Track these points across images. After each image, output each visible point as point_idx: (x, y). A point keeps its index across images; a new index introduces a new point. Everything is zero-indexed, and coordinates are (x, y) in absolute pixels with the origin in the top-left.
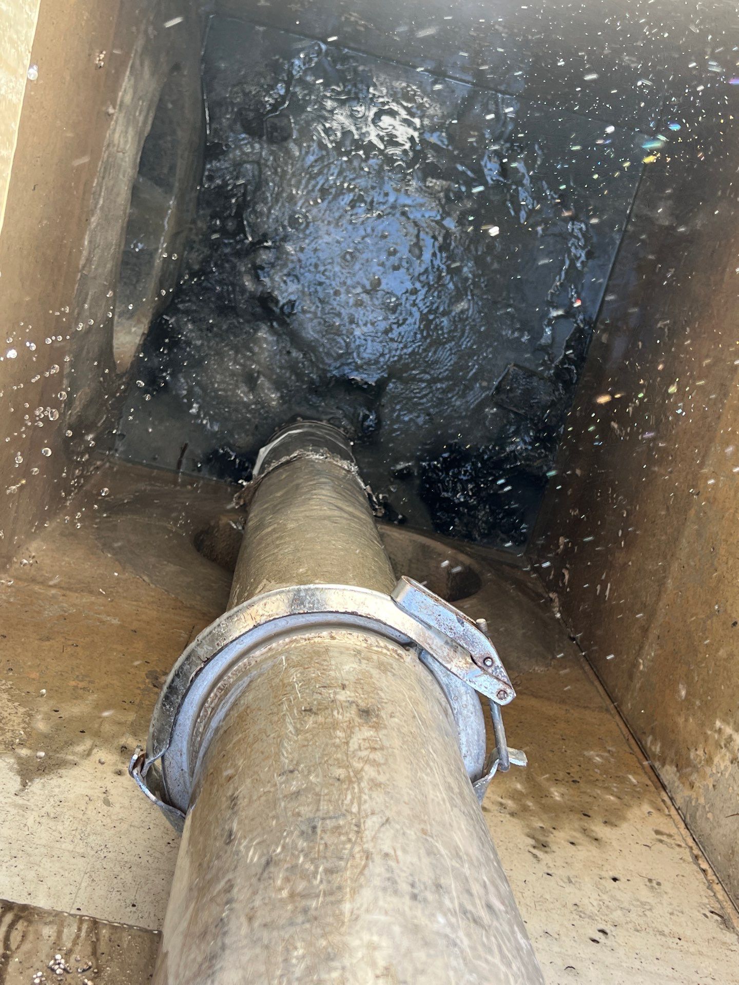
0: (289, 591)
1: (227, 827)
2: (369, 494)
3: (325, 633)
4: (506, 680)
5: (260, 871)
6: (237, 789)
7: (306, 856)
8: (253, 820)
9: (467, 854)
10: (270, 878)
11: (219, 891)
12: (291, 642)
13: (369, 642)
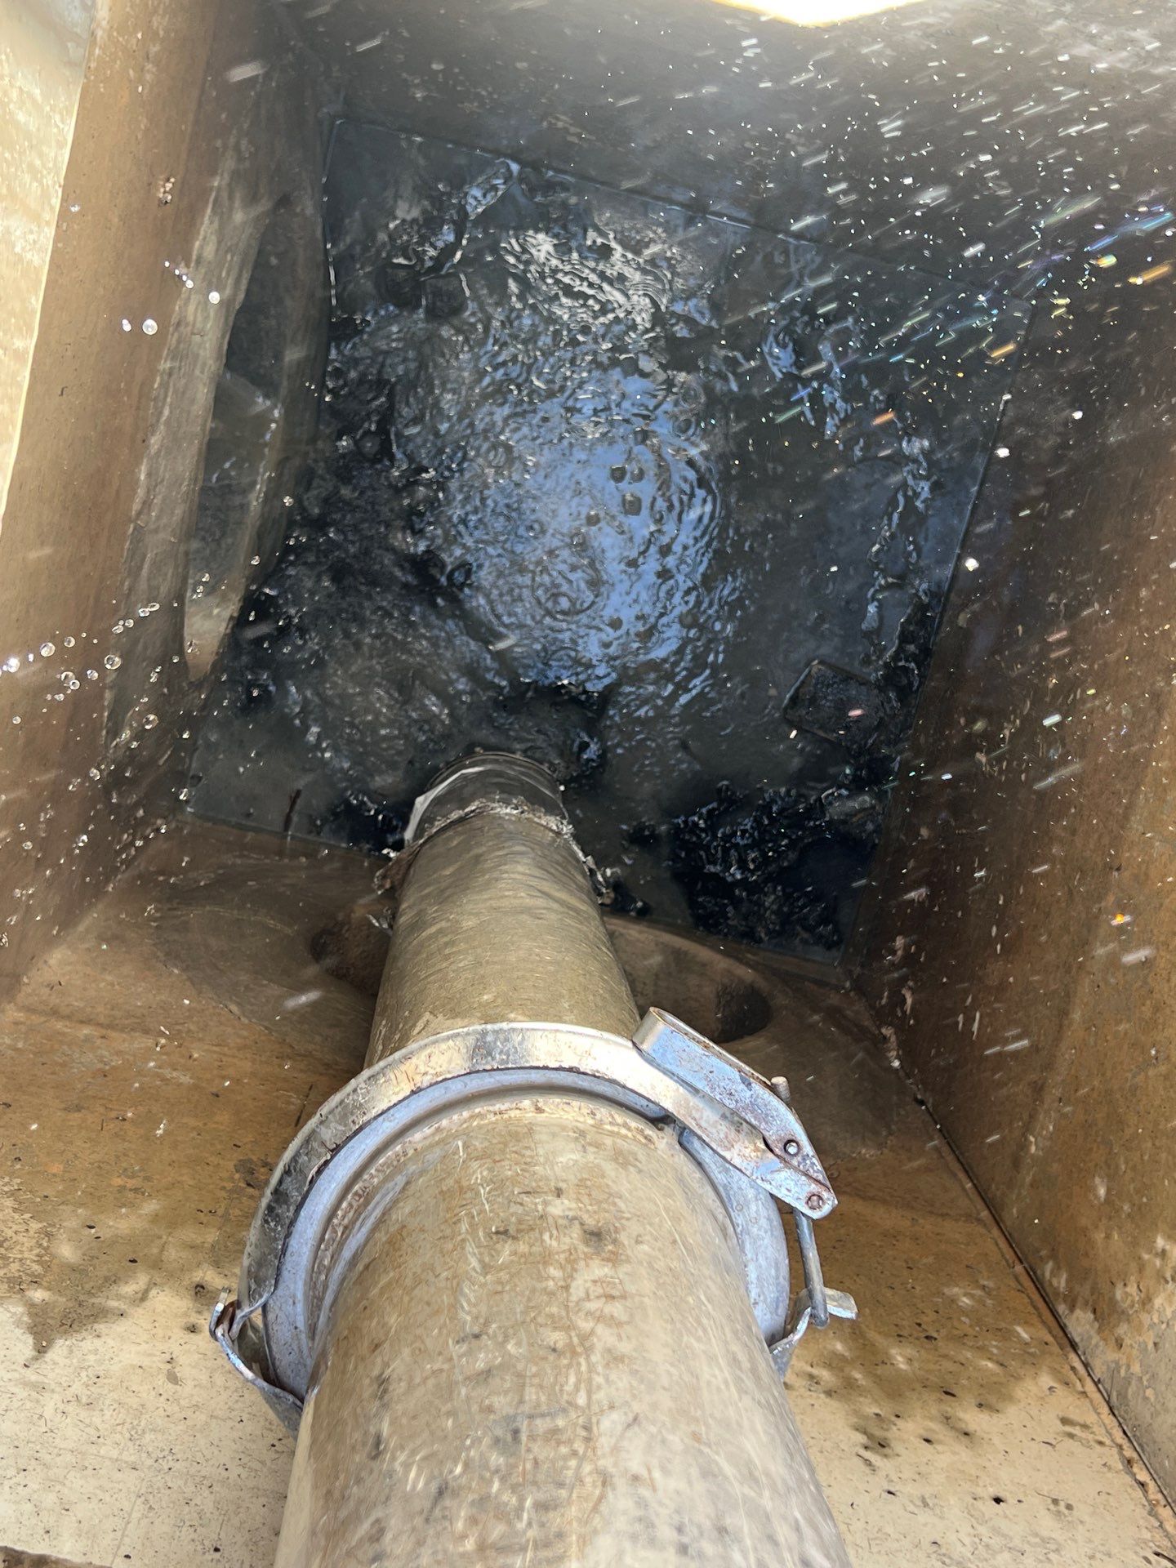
0: (468, 1034)
1: (372, 1430)
2: (591, 870)
3: (526, 1103)
4: (820, 1177)
5: (428, 1505)
6: (387, 1365)
7: (503, 1480)
8: (414, 1417)
9: (768, 1475)
10: (444, 1517)
11: (361, 1540)
12: (472, 1117)
13: (598, 1117)
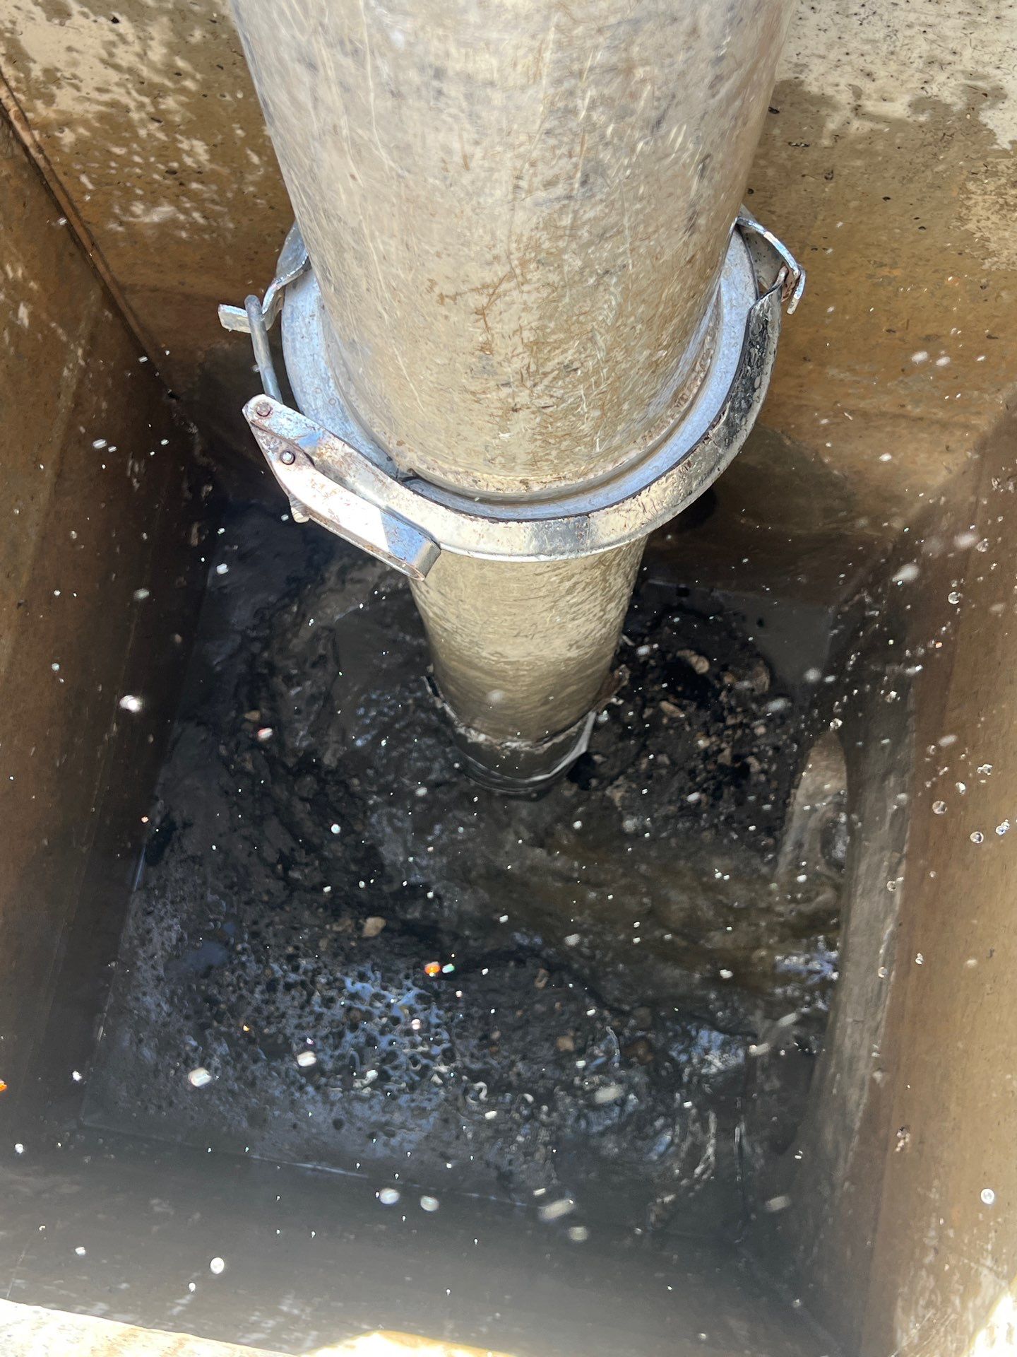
0: (592, 548)
1: (706, 182)
3: (536, 488)
4: (259, 433)
5: (671, 112)
6: (686, 244)
7: (603, 136)
8: (670, 195)
10: (659, 99)
11: (729, 78)
12: (586, 474)
13: (470, 479)
